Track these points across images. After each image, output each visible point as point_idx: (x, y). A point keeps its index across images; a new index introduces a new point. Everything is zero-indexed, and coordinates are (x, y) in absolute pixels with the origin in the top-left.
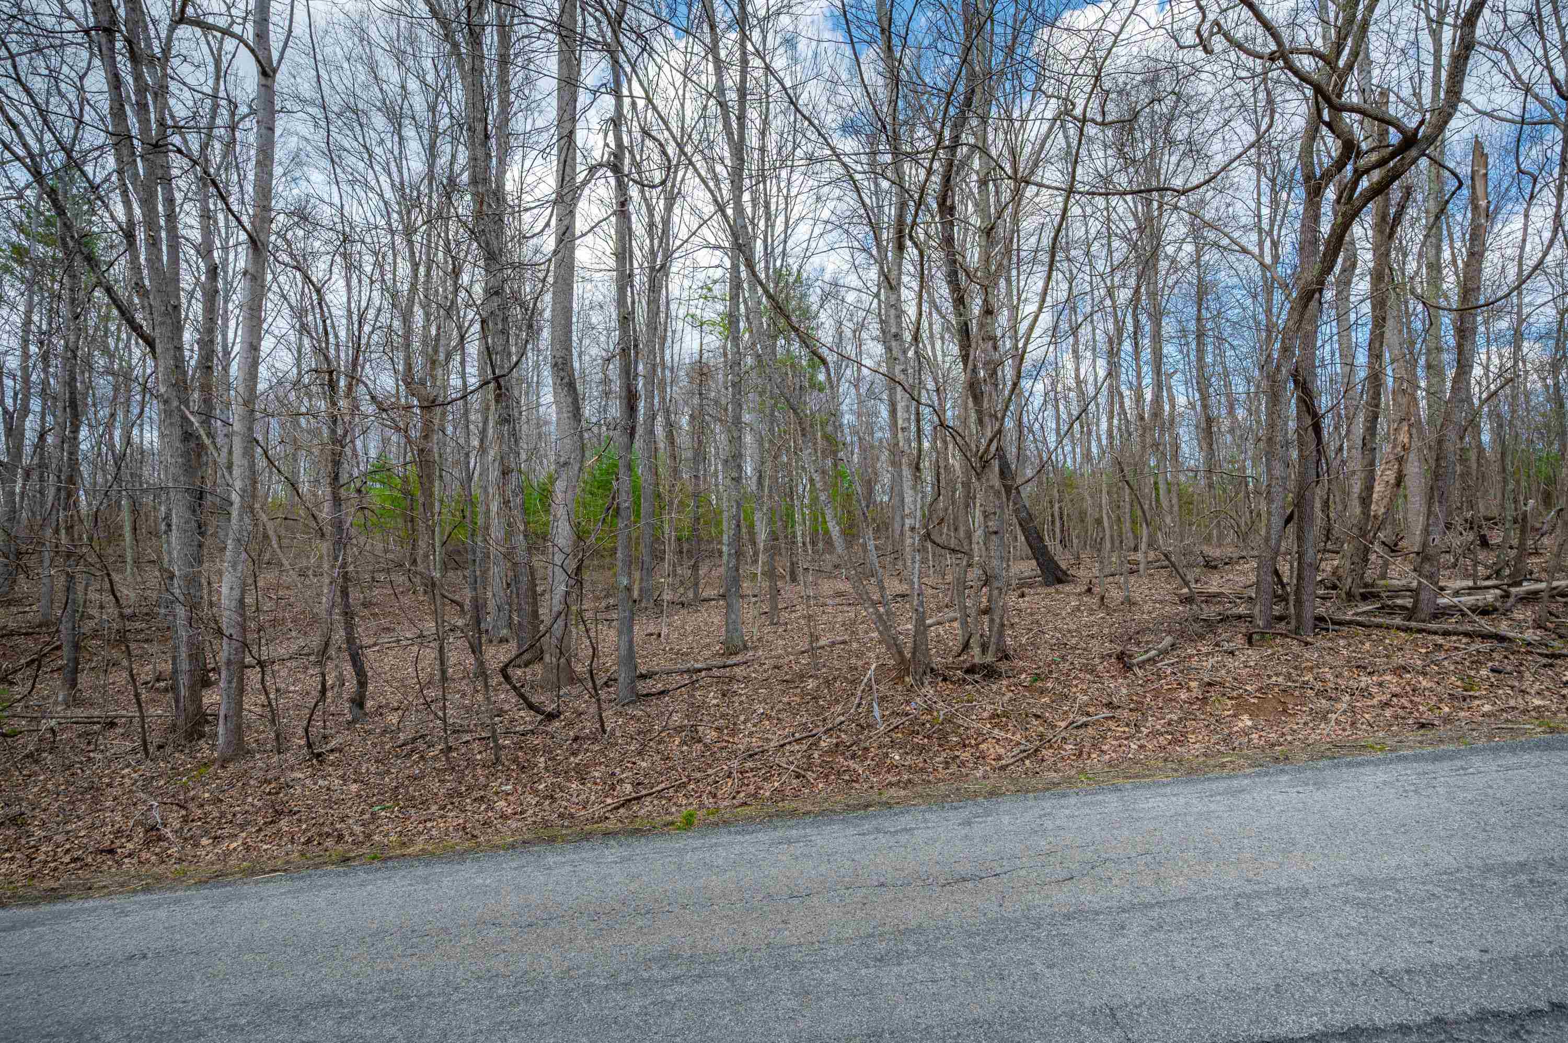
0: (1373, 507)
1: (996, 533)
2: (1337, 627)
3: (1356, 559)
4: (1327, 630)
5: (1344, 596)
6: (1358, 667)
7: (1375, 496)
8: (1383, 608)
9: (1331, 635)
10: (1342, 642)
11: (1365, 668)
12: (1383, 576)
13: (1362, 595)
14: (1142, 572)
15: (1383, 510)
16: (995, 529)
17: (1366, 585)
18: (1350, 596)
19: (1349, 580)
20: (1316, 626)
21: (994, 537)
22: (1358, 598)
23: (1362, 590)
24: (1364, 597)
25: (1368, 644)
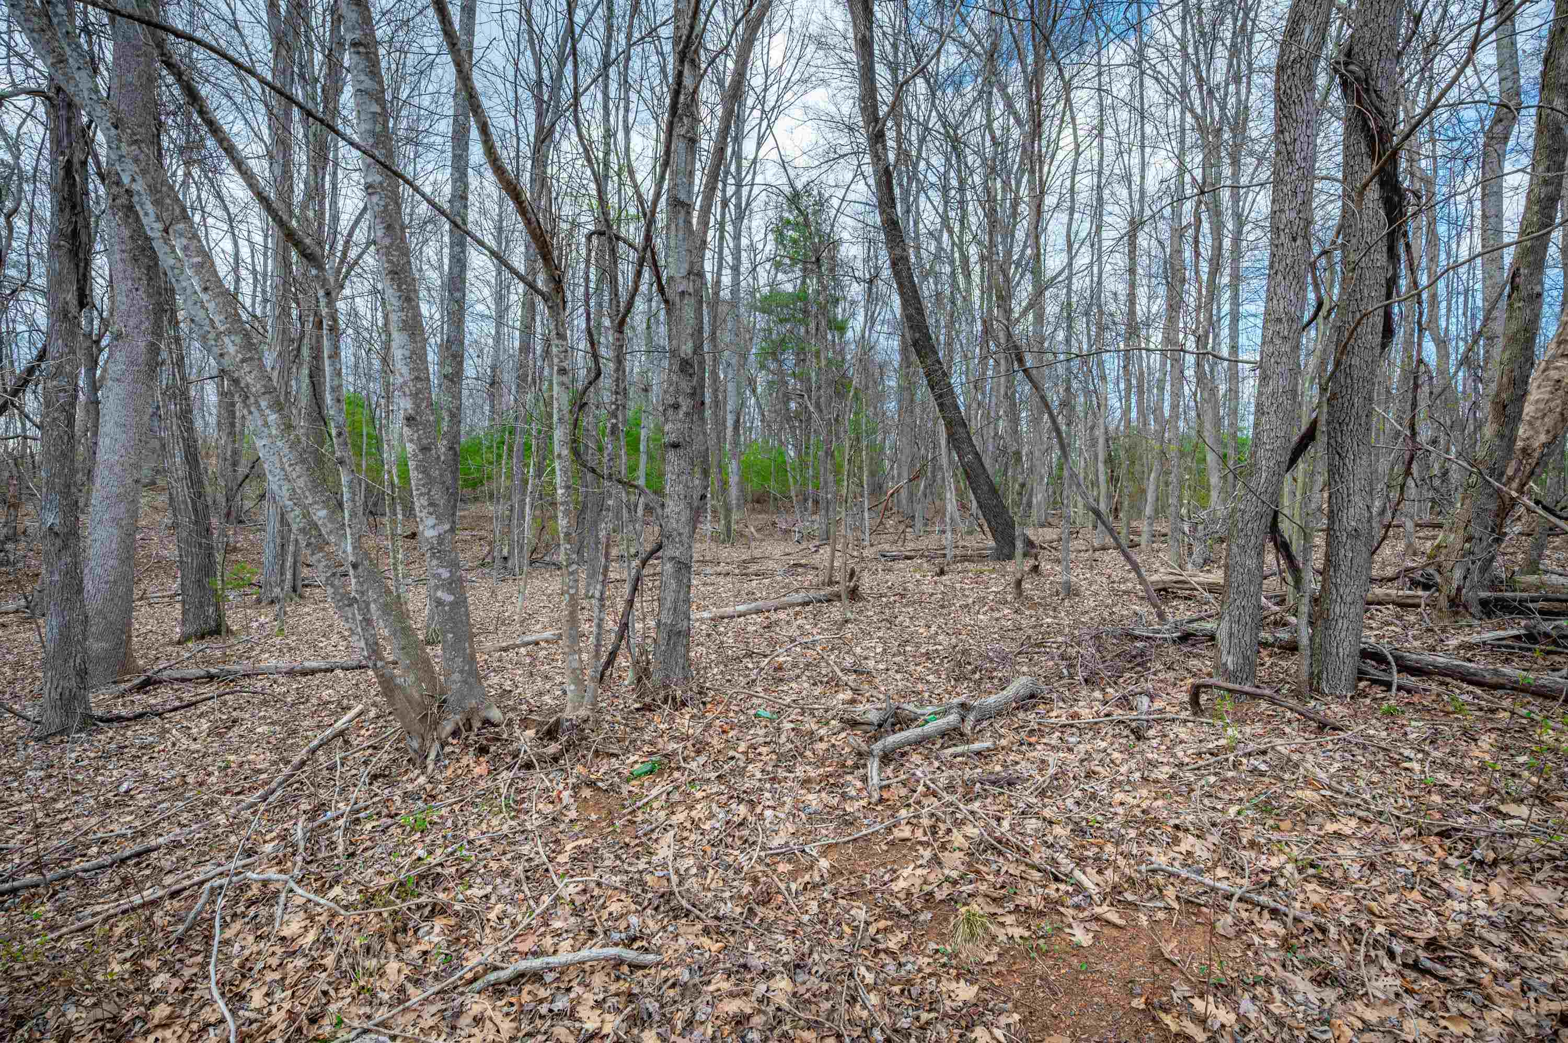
0: (1522, 431)
1: (675, 446)
2: (1411, 681)
3: (1476, 530)
4: (1388, 685)
5: (1443, 602)
6: (1444, 834)
7: (1529, 409)
8: (1531, 637)
9: (1393, 700)
10: (1416, 728)
11: (1472, 843)
12: (1533, 567)
13: (1484, 603)
14: (1143, 546)
15: (1543, 438)
16: (673, 438)
17: (1494, 585)
18: (1456, 604)
19: (1458, 574)
20: (1361, 675)
21: (671, 455)
22: (1475, 609)
23: (1484, 594)
24: (1488, 608)
25: (1487, 741)
